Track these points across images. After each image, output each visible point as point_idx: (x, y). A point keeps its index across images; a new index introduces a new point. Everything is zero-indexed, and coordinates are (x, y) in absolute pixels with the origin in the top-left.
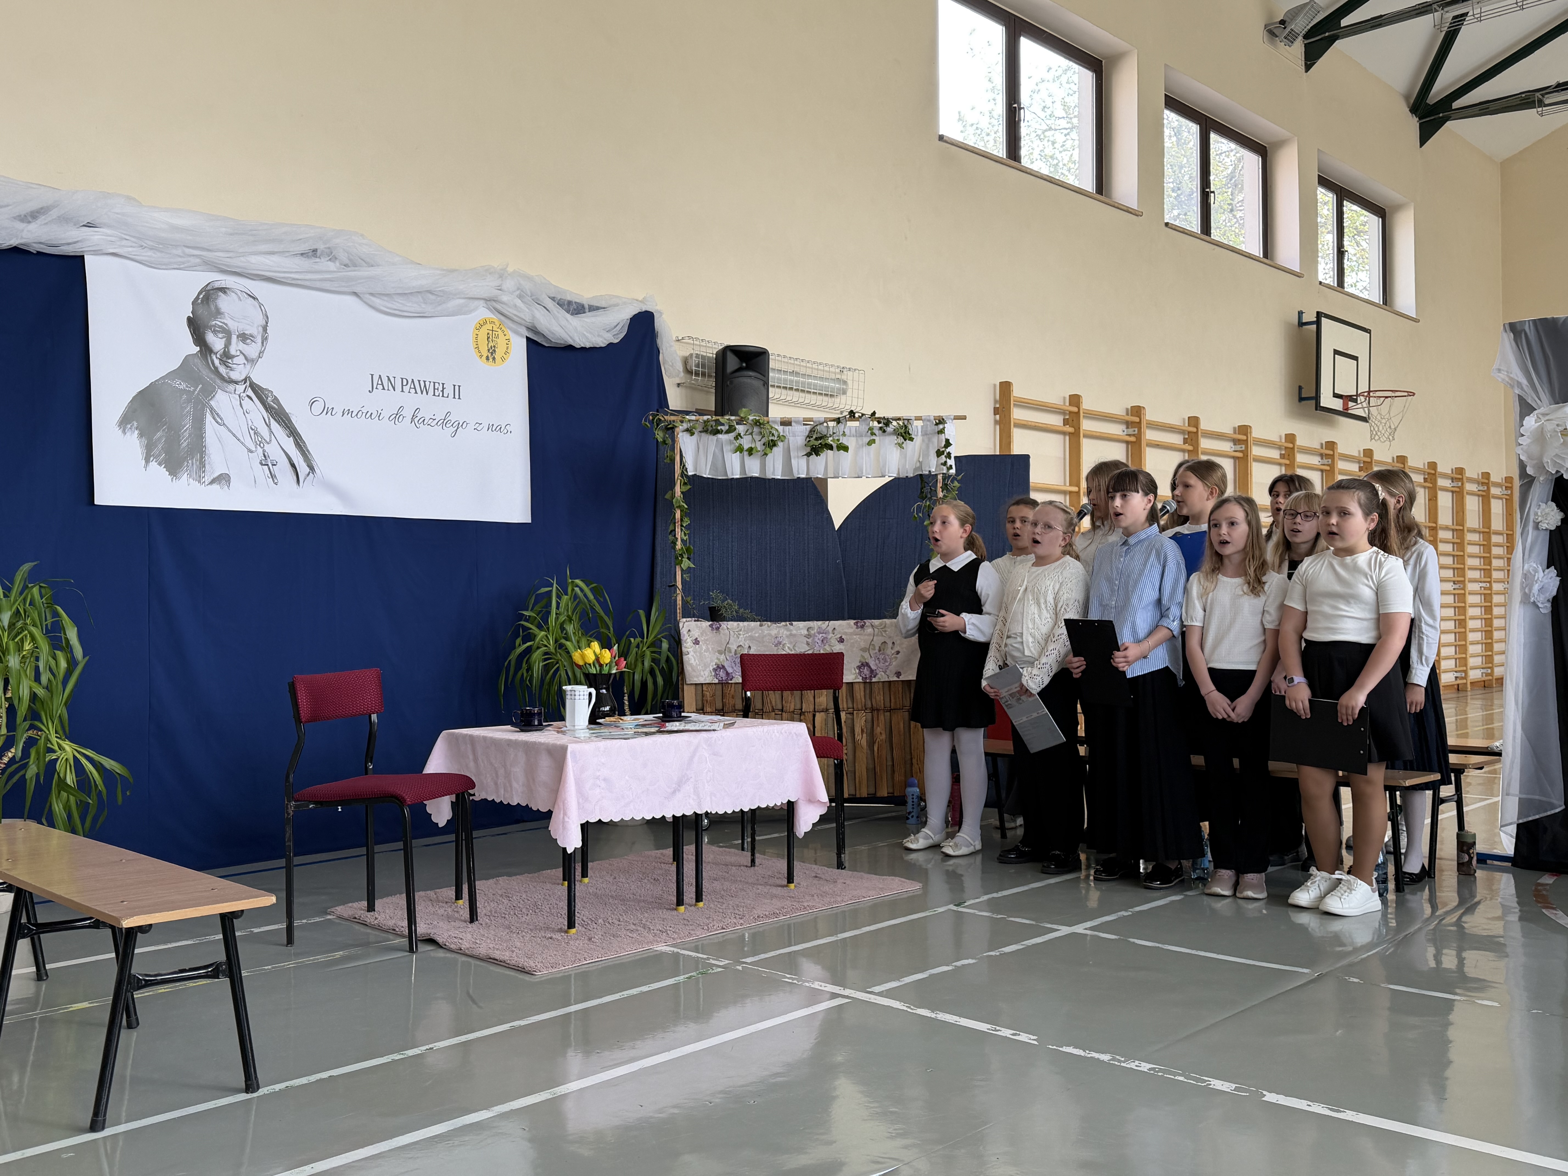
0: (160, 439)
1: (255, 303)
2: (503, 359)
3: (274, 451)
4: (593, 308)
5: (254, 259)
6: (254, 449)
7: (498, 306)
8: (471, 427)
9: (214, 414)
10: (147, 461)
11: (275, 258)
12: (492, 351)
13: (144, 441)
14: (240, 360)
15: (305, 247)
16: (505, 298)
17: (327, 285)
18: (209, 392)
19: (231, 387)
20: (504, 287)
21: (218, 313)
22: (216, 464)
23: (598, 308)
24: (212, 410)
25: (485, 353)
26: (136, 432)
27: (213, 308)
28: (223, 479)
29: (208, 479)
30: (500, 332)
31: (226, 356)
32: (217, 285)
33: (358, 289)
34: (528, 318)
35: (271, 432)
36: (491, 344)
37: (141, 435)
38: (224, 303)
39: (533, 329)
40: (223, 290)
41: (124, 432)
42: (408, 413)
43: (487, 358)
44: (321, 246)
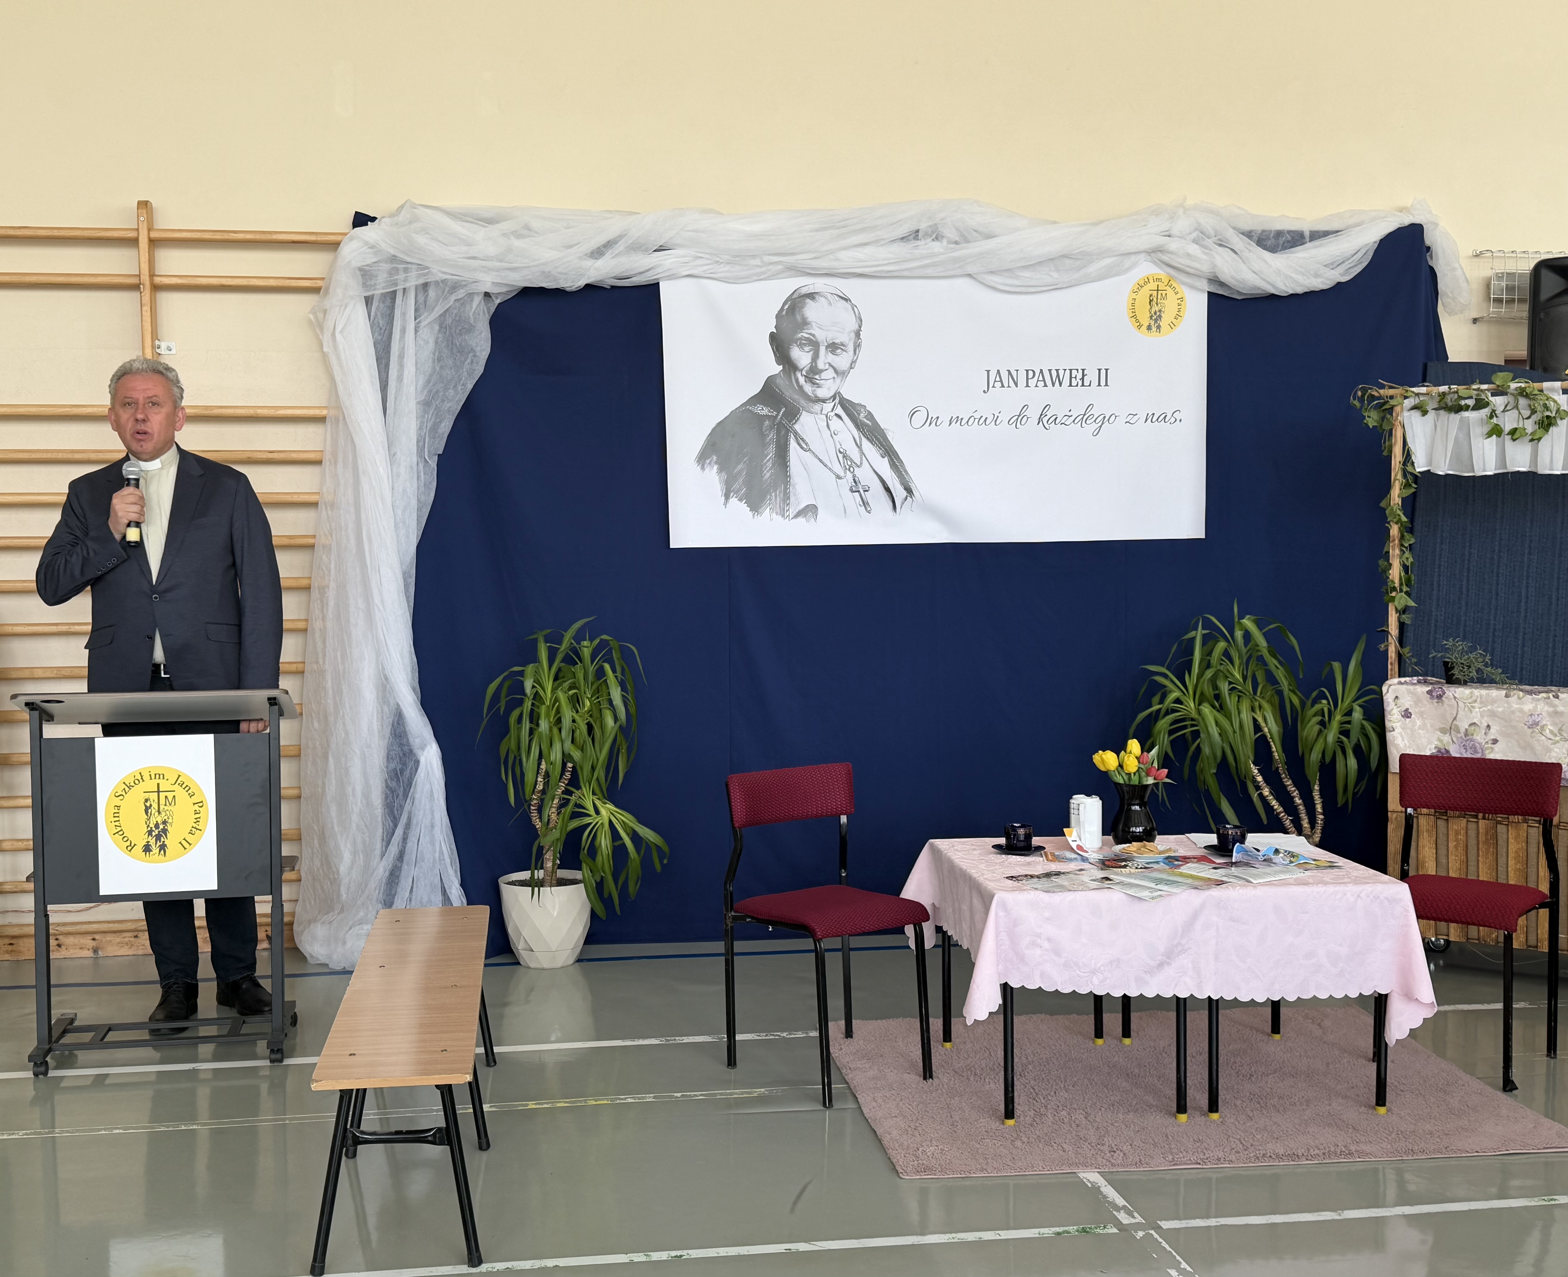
0: (740, 472)
1: (848, 305)
2: (1172, 326)
3: (865, 475)
4: (1316, 236)
5: (844, 255)
6: (842, 474)
7: (1165, 258)
8: (1122, 419)
9: (799, 439)
10: (727, 497)
11: (868, 250)
12: (1156, 317)
13: (724, 476)
14: (830, 373)
15: (903, 230)
16: (1173, 245)
17: (929, 272)
18: (793, 414)
19: (817, 407)
20: (1175, 231)
21: (805, 323)
22: (801, 495)
23: (1326, 234)
24: (796, 434)
25: (1146, 322)
26: (716, 467)
27: (799, 317)
28: (810, 510)
29: (792, 512)
30: (1170, 292)
31: (813, 373)
32: (804, 291)
33: (970, 269)
34: (1205, 268)
35: (862, 453)
36: (1156, 308)
37: (720, 470)
38: (812, 311)
39: (1214, 280)
40: (811, 296)
41: (703, 468)
42: (1033, 413)
43: (1149, 328)
44: (923, 226)
